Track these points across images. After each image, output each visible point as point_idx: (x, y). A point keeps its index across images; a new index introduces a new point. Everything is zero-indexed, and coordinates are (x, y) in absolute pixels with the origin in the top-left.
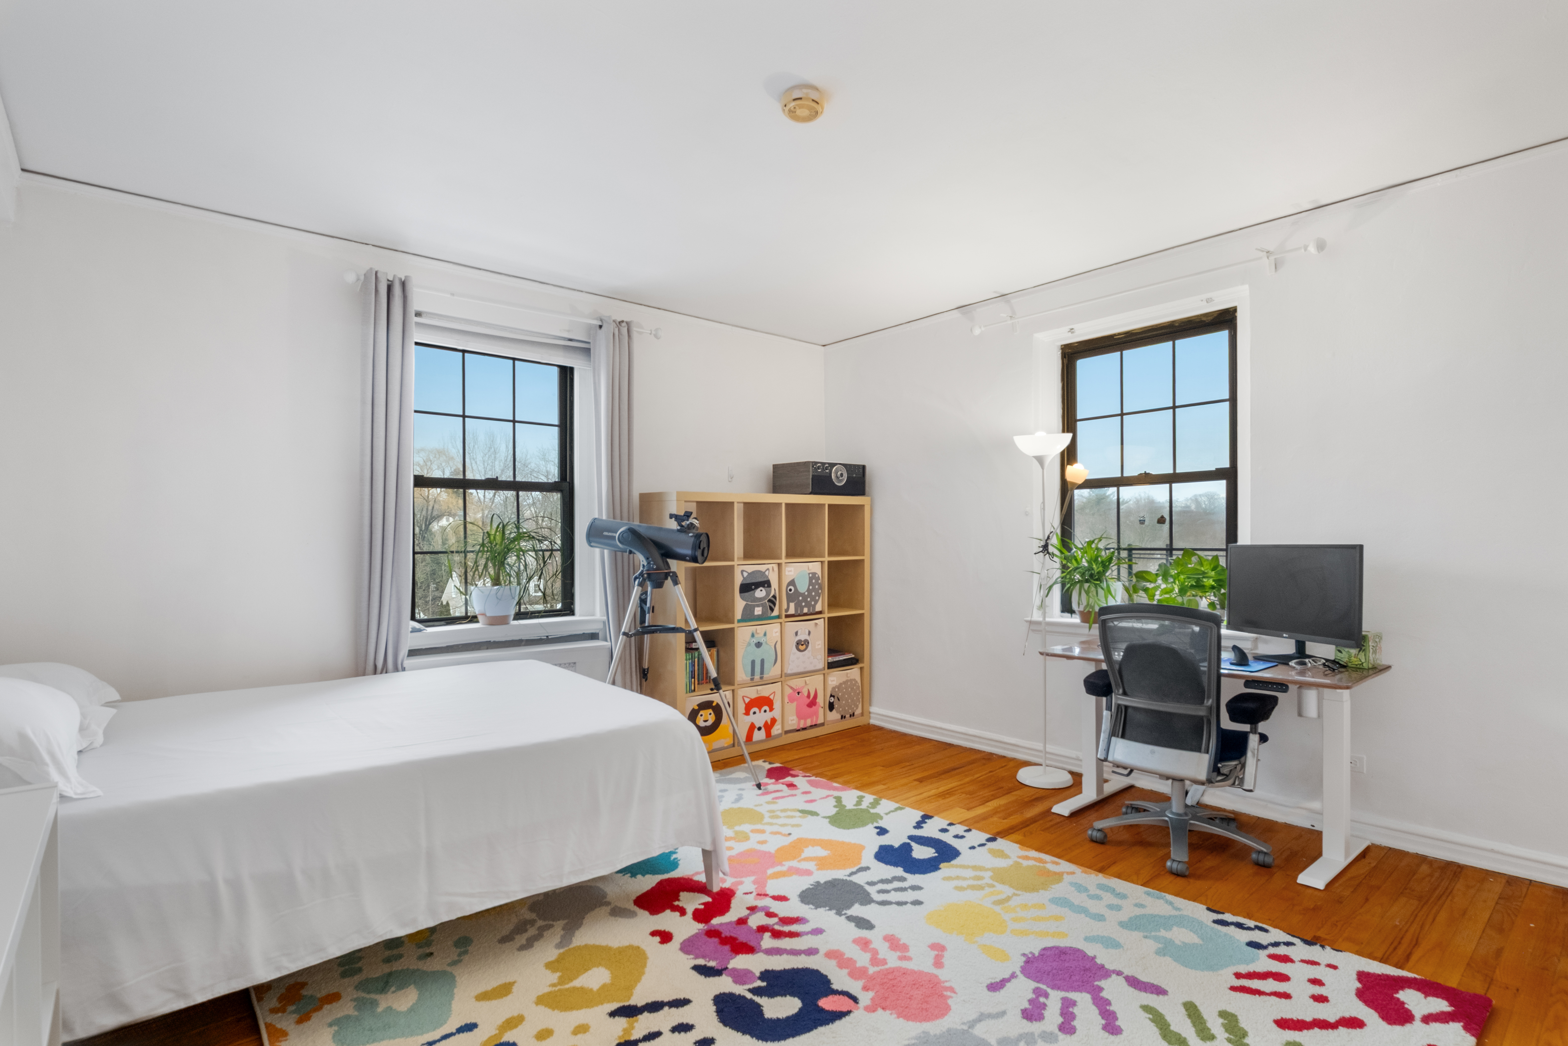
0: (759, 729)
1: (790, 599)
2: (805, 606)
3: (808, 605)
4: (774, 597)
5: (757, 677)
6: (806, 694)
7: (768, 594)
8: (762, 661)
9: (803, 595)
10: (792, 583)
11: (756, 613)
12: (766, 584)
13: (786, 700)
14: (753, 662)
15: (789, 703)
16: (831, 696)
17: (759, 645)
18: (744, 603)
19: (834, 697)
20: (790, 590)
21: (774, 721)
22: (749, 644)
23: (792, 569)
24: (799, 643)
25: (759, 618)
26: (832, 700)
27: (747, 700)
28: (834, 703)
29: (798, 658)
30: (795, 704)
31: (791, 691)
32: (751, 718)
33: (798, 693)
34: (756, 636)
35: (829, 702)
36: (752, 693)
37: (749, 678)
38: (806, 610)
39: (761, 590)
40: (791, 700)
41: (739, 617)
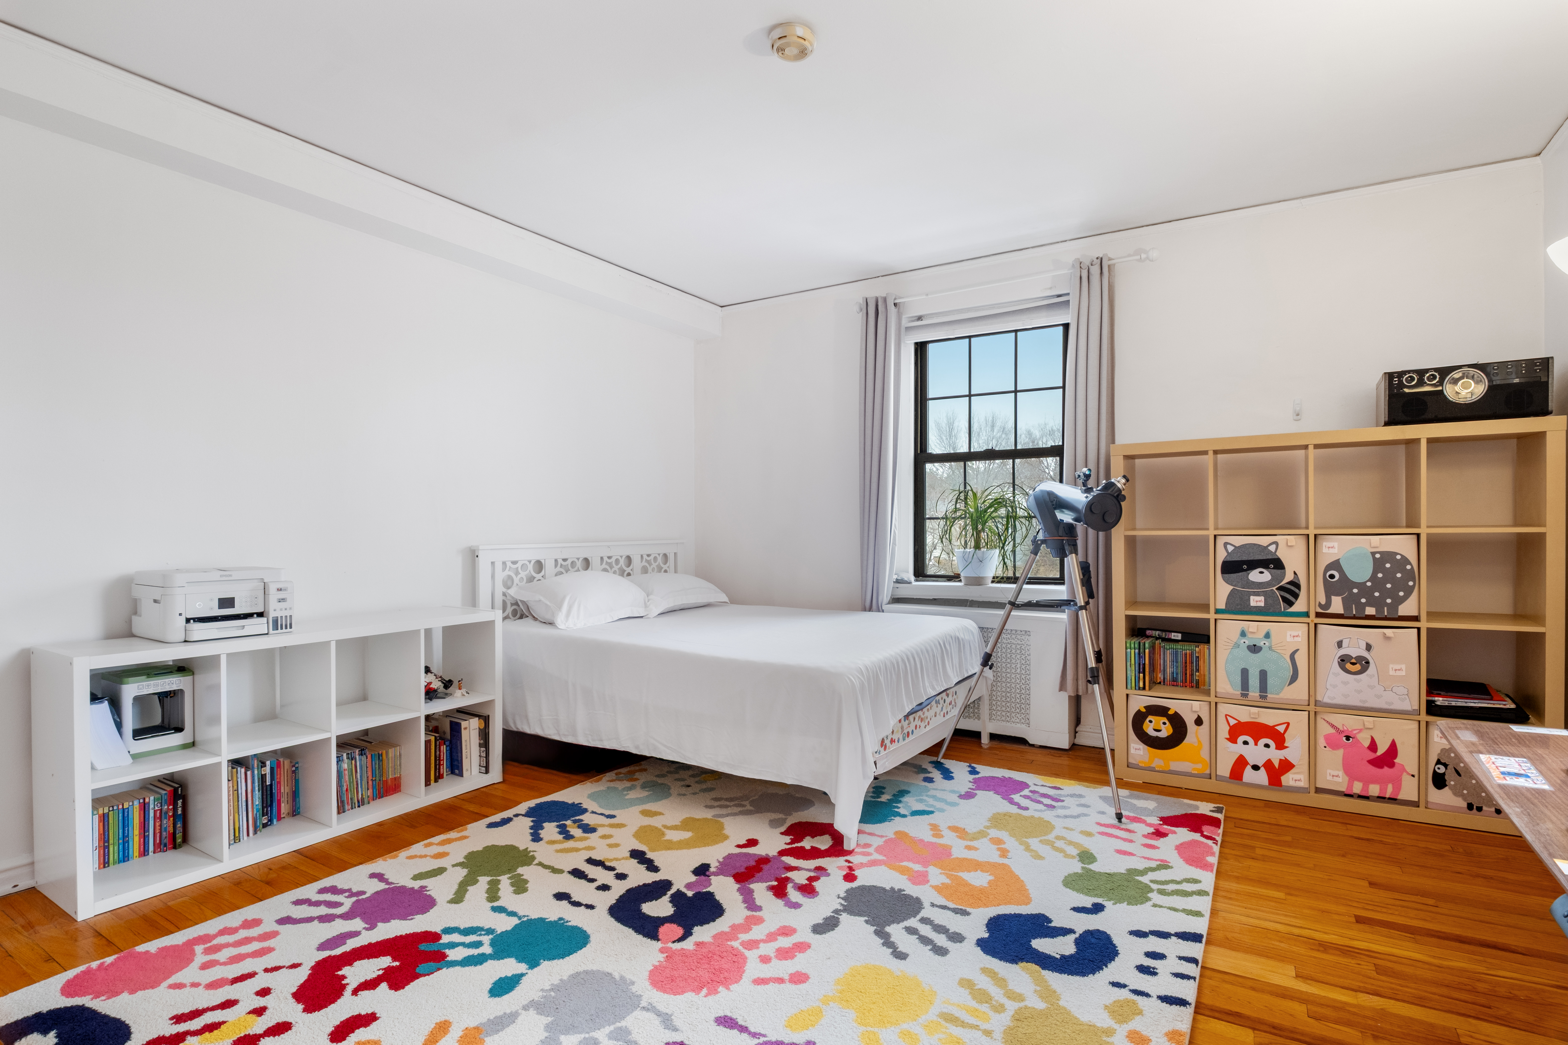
0: (1256, 768)
1: (1331, 589)
2: (1369, 604)
3: (1378, 603)
4: (1295, 584)
5: (1254, 693)
6: (1367, 743)
7: (1275, 579)
8: (1263, 675)
9: (1361, 586)
10: (1336, 565)
11: (1253, 604)
12: (1276, 564)
13: (1322, 742)
14: (1245, 673)
15: (1328, 748)
16: (1439, 762)
17: (1254, 649)
18: (1230, 588)
19: (1446, 765)
20: (1332, 576)
21: (1287, 766)
22: (1237, 646)
23: (1336, 545)
24: (1343, 660)
25: (1258, 611)
26: (1442, 770)
27: (1232, 722)
28: (1446, 777)
29: (1346, 683)
30: (1340, 753)
31: (1332, 731)
32: (1238, 749)
33: (1348, 738)
34: (1249, 635)
35: (1434, 770)
36: (1245, 714)
37: (1239, 692)
38: (1370, 611)
39: (1261, 573)
40: (1332, 744)
41: (1222, 605)
